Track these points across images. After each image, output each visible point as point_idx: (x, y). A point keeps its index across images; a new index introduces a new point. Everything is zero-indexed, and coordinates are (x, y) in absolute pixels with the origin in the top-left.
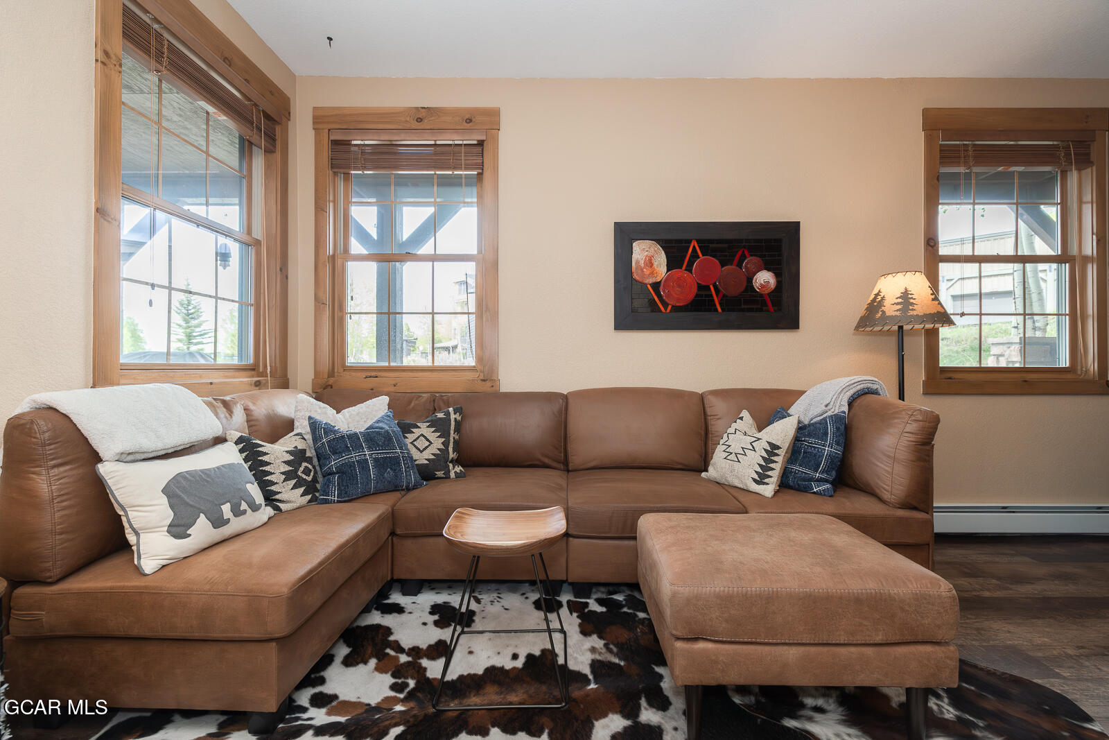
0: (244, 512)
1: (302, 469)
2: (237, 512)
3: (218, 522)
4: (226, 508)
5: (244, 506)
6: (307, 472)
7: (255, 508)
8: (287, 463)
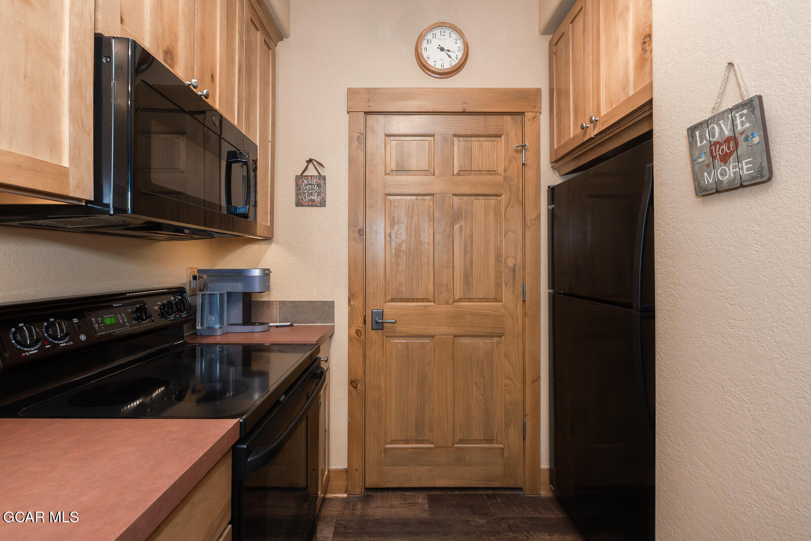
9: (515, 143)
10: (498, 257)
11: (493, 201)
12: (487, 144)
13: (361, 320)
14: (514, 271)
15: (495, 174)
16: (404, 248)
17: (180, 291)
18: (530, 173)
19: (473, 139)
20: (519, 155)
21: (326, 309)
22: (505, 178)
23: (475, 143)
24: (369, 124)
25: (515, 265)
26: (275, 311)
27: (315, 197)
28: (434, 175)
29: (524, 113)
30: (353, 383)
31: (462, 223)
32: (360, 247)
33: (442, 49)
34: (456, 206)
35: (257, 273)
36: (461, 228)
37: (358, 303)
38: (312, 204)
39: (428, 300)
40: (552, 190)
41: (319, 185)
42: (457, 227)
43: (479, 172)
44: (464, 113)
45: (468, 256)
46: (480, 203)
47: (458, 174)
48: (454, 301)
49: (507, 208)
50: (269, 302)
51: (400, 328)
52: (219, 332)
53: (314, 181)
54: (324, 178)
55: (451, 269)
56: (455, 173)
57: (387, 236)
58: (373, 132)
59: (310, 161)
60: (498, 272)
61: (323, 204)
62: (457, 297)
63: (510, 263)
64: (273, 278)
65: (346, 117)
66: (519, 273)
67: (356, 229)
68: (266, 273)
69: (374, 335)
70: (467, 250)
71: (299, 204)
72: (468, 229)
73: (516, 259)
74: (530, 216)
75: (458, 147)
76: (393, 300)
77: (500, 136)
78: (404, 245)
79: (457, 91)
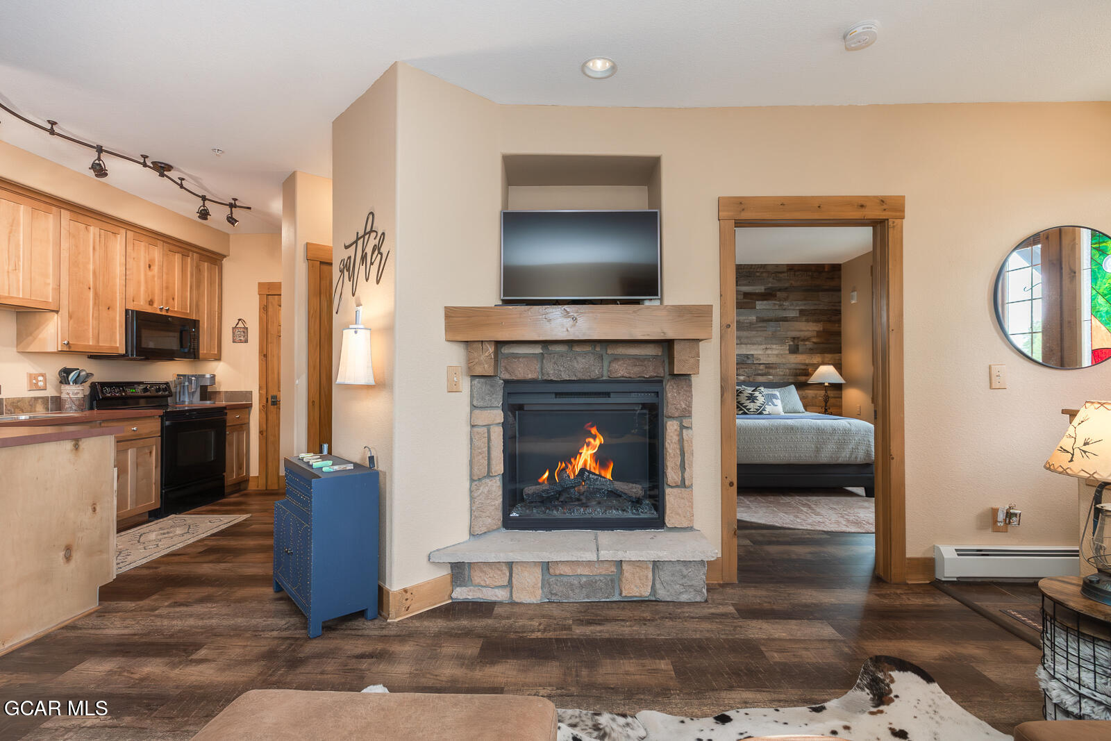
13: (265, 400)
17: (167, 384)
21: (248, 394)
24: (269, 301)
26: (223, 396)
27: (242, 338)
30: (261, 432)
35: (208, 376)
37: (264, 392)
38: (241, 341)
41: (244, 332)
50: (219, 392)
52: (187, 403)
53: (242, 330)
54: (247, 328)
59: (239, 320)
61: (246, 341)
64: (217, 379)
65: (258, 296)
67: (263, 354)
68: (213, 377)
69: (272, 408)
71: (234, 342)
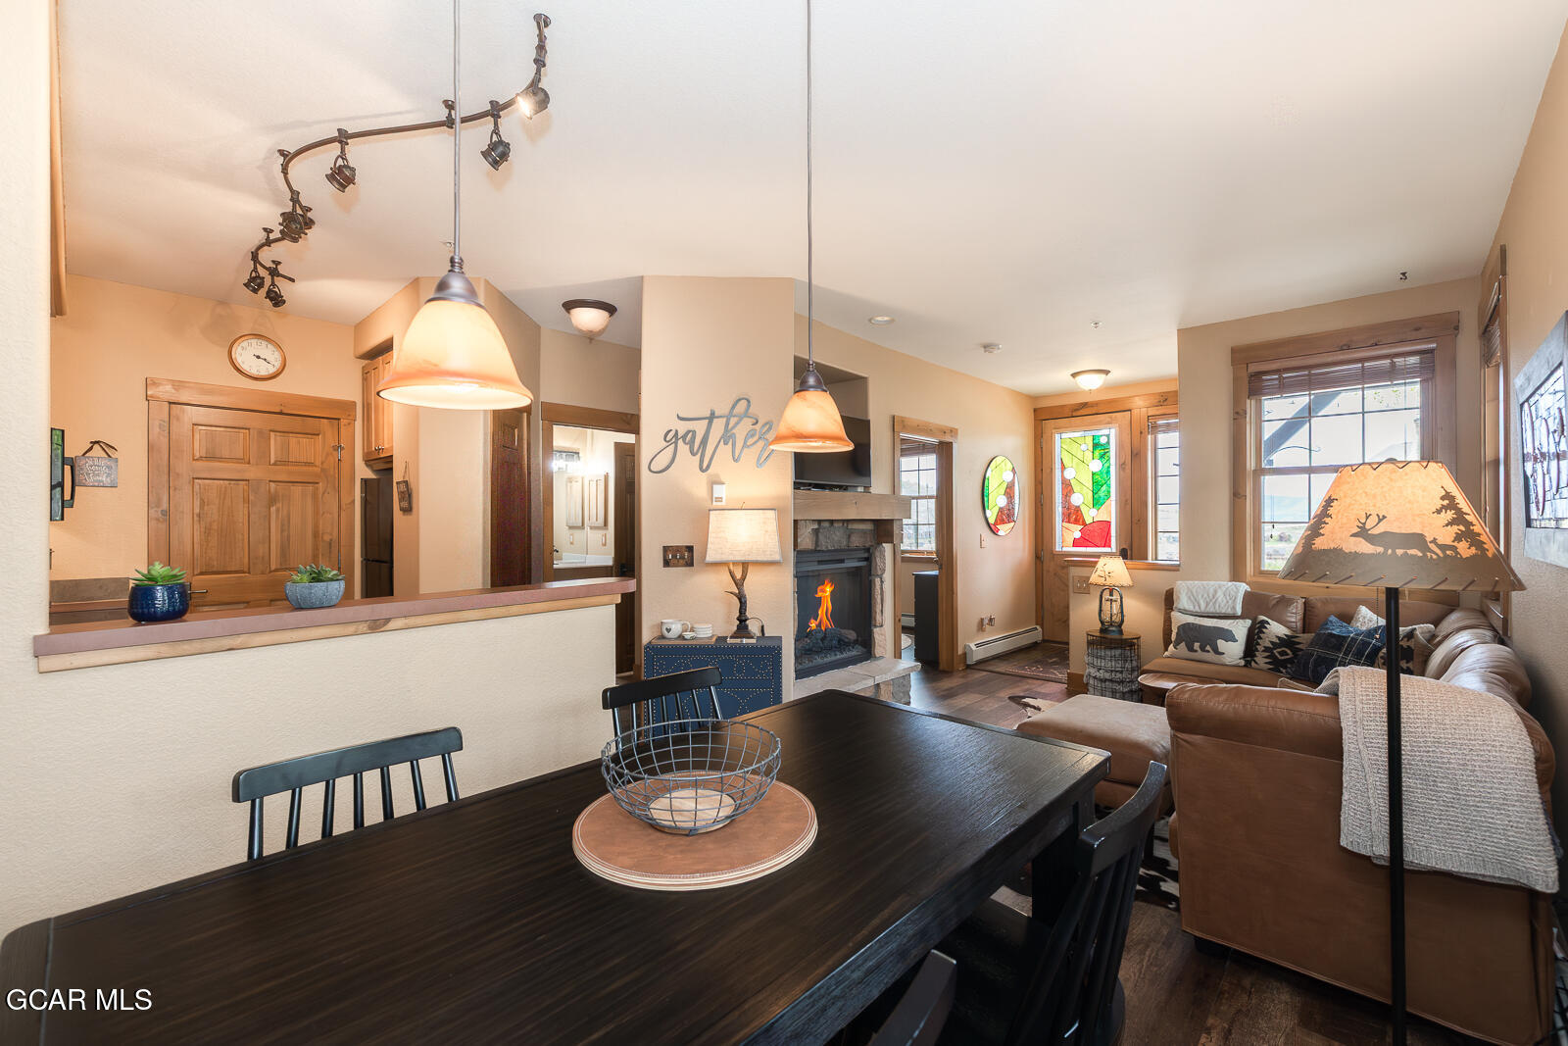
0: (1208, 651)
1: (1279, 650)
2: (1203, 649)
3: (1191, 649)
4: (1197, 645)
5: (1208, 648)
6: (1283, 653)
7: (1217, 652)
8: (1272, 643)
9: (334, 443)
10: (316, 535)
11: (310, 488)
12: (304, 441)
14: (330, 544)
15: (312, 466)
16: (215, 526)
18: (345, 466)
19: (291, 435)
20: (335, 453)
21: (119, 585)
22: (323, 470)
23: (293, 440)
24: (173, 413)
25: (331, 540)
27: (103, 479)
28: (249, 463)
29: (339, 419)
31: (279, 505)
32: (163, 527)
33: (258, 357)
34: (272, 490)
36: (278, 510)
38: (100, 485)
39: (244, 572)
40: (365, 482)
41: (108, 467)
42: (273, 509)
43: (297, 463)
44: (281, 413)
45: (286, 534)
46: (297, 490)
47: (275, 464)
48: (271, 572)
49: (324, 493)
51: (209, 598)
53: (102, 462)
54: (115, 460)
55: (267, 545)
56: (272, 461)
57: (196, 518)
58: (178, 419)
59: (96, 442)
60: (316, 548)
61: (114, 485)
62: (273, 568)
63: (327, 538)
65: (143, 404)
66: (335, 550)
67: (160, 510)
70: (285, 526)
72: (285, 512)
73: (331, 535)
74: (345, 500)
75: (274, 441)
76: (202, 573)
77: (318, 435)
78: (215, 524)
79: (273, 394)
